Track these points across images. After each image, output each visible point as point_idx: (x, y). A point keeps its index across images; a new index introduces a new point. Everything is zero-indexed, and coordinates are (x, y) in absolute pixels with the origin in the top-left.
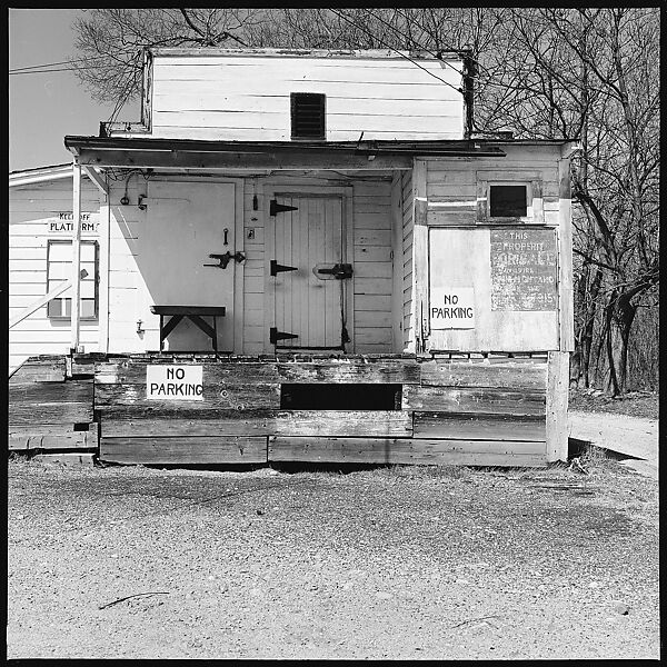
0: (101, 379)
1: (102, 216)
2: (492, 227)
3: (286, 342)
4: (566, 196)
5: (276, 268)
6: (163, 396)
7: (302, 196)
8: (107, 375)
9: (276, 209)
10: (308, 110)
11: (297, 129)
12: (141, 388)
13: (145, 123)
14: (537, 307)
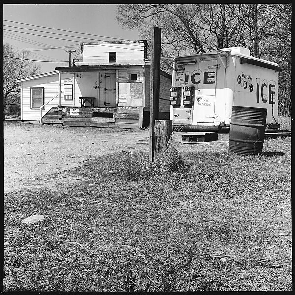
0: (63, 111)
1: (73, 79)
2: (130, 82)
3: (108, 105)
4: (144, 76)
5: (106, 89)
6: (73, 114)
7: (111, 74)
8: (64, 110)
9: (106, 77)
10: (112, 56)
11: (110, 60)
12: (69, 112)
13: (82, 60)
14: (138, 98)
